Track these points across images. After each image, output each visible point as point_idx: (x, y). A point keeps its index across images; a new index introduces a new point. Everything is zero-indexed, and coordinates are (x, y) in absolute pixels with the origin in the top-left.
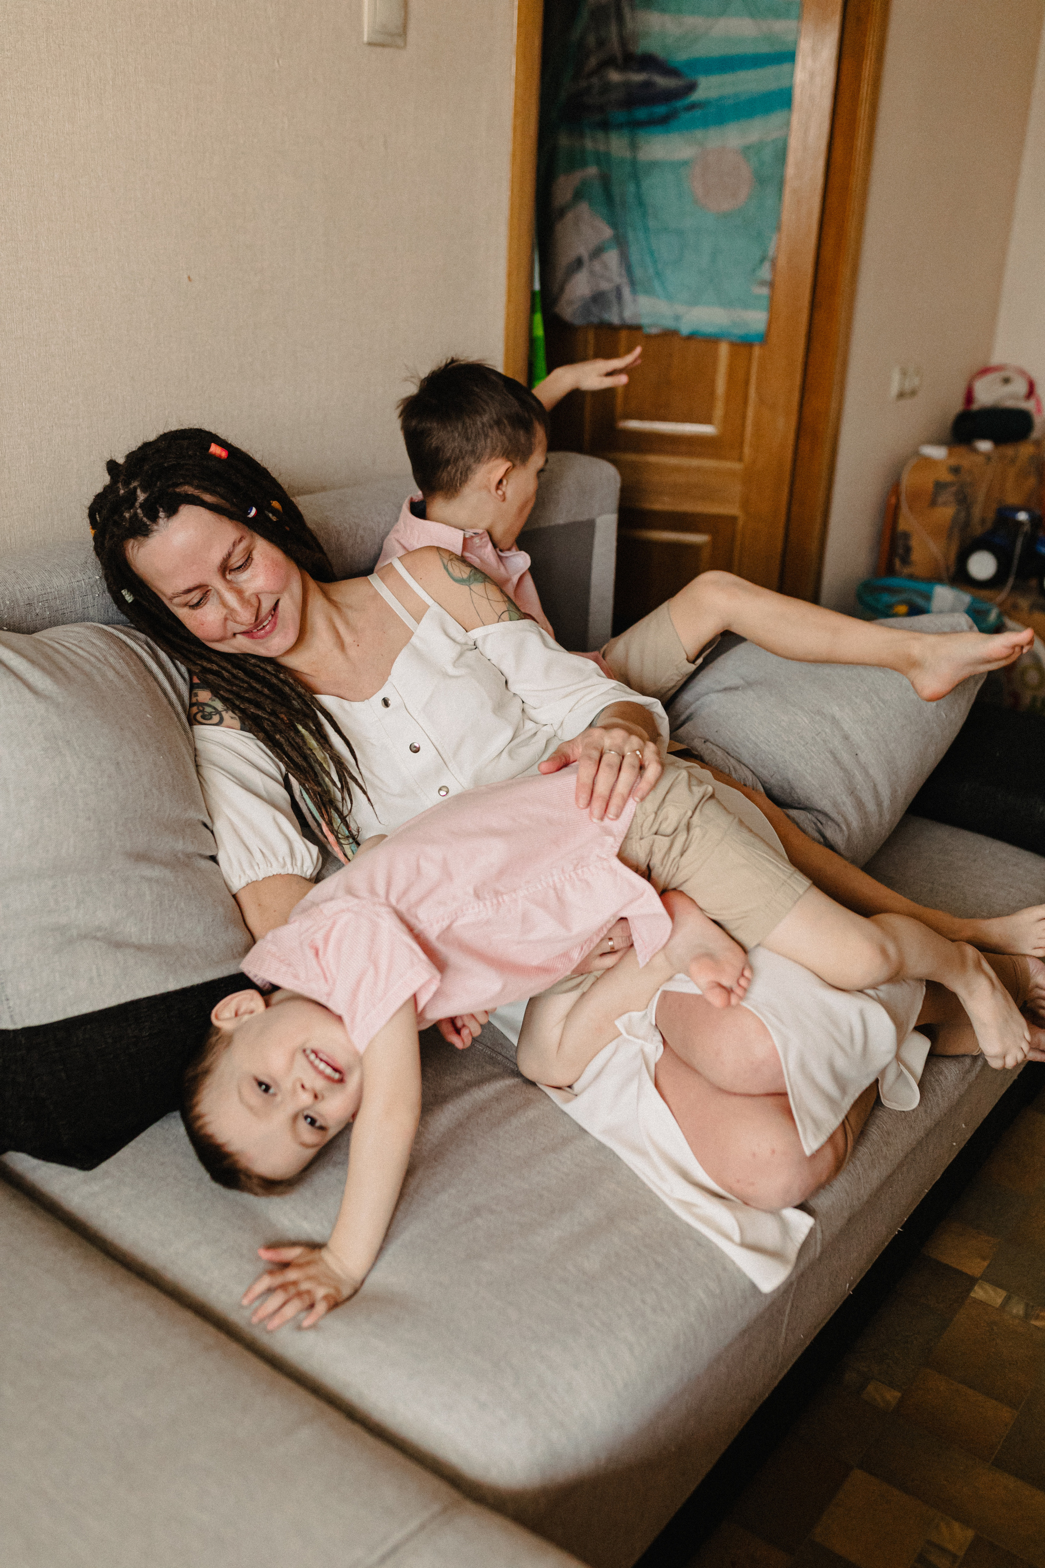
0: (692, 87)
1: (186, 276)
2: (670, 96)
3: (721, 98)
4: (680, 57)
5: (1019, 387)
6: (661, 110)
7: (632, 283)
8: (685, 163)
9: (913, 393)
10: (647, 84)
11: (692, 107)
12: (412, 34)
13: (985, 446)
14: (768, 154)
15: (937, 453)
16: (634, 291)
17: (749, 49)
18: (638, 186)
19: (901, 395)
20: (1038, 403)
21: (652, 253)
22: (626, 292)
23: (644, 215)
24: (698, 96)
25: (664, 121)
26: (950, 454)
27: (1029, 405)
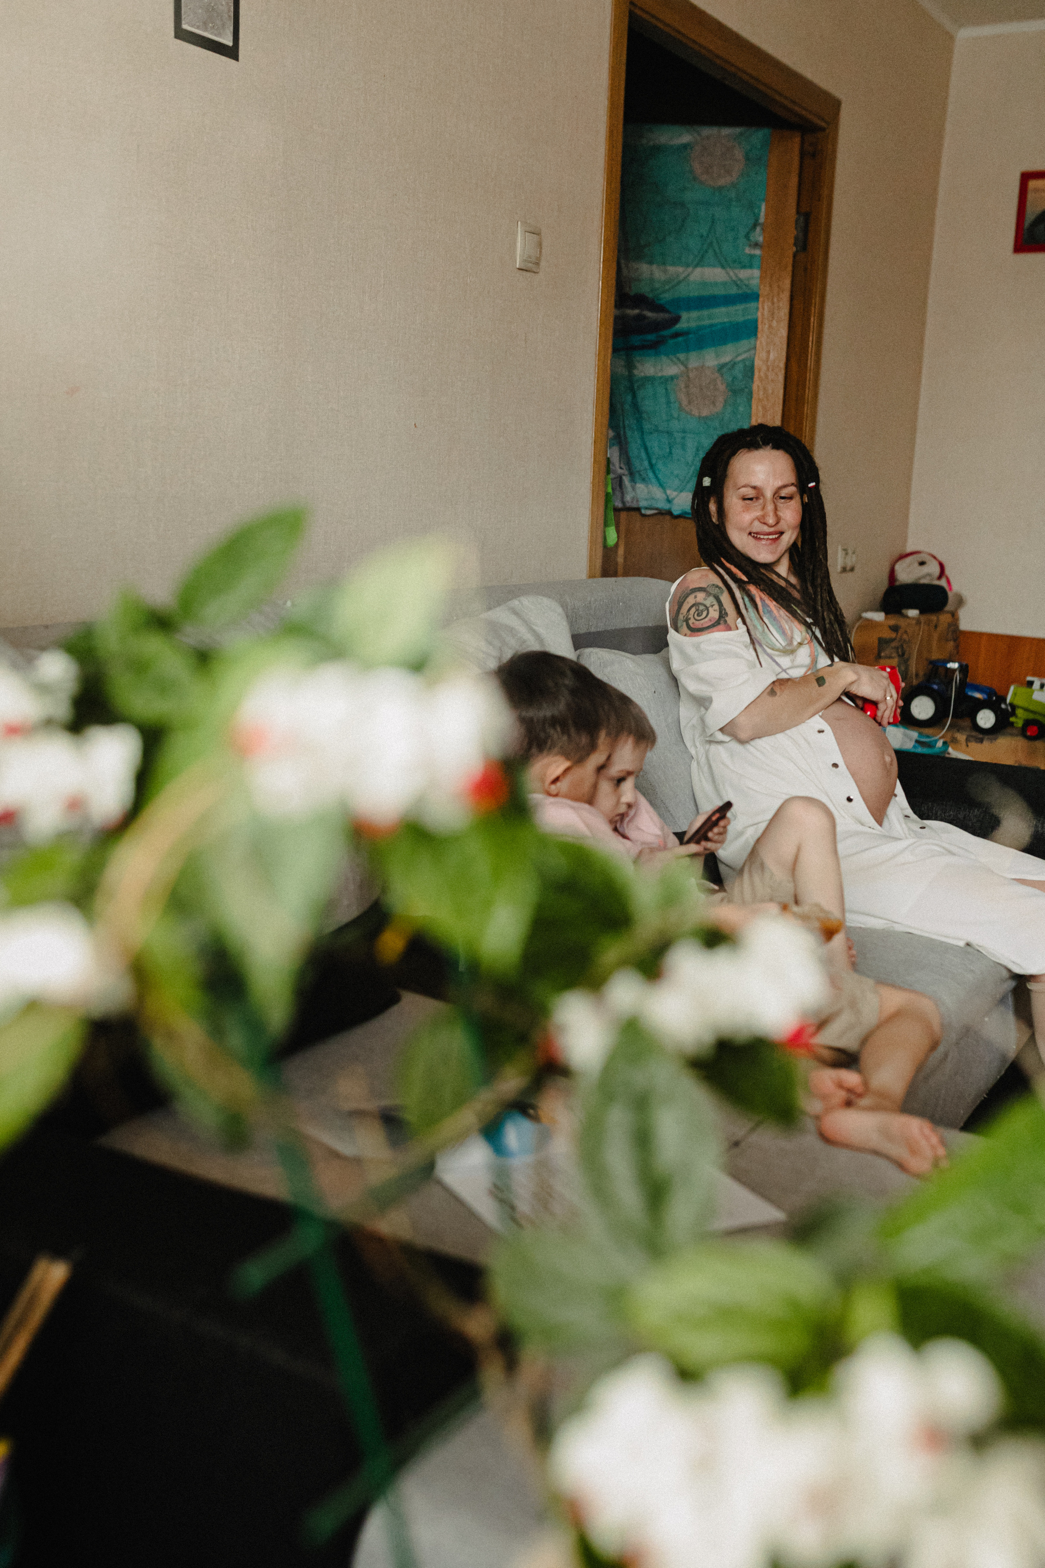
0: (677, 319)
1: (414, 423)
2: (657, 326)
3: (700, 328)
4: (666, 297)
5: (933, 569)
6: (651, 337)
7: (631, 474)
8: (672, 378)
9: (852, 569)
10: (640, 318)
11: (677, 335)
12: (543, 264)
13: (913, 613)
14: (738, 372)
15: (879, 617)
16: (633, 480)
17: (720, 291)
18: (634, 396)
19: (844, 570)
20: (948, 582)
21: (646, 449)
22: (626, 480)
23: (639, 420)
24: (682, 325)
25: (654, 347)
26: (886, 618)
27: (943, 583)
